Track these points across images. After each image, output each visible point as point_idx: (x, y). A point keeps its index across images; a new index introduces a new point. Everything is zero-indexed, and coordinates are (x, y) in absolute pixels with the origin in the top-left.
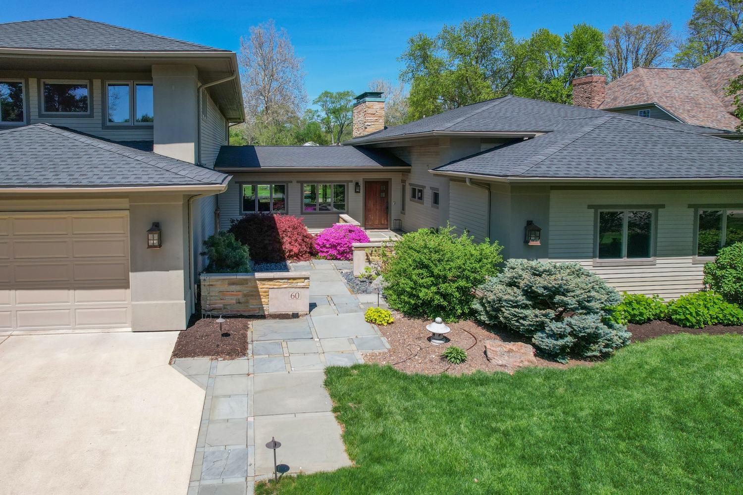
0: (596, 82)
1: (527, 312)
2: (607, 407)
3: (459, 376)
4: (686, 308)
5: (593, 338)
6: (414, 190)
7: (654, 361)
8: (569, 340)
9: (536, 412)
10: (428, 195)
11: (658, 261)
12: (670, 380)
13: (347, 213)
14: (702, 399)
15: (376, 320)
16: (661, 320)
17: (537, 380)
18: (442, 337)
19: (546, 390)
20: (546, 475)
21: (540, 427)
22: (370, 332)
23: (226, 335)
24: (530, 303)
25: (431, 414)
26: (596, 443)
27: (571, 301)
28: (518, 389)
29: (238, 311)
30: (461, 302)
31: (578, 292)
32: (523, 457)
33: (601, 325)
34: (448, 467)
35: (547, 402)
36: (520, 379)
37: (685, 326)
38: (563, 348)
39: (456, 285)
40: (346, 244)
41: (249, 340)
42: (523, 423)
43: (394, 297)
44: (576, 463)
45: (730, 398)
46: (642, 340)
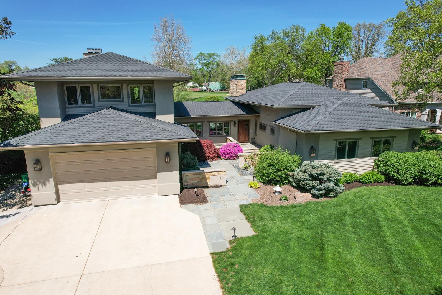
0: (345, 65)
1: (310, 182)
2: (334, 212)
3: (286, 205)
4: (365, 177)
5: (332, 190)
6: (261, 125)
7: (351, 197)
8: (323, 191)
9: (312, 215)
10: (268, 129)
11: (358, 160)
12: (354, 203)
13: (230, 136)
14: (362, 208)
15: (253, 186)
16: (356, 182)
17: (312, 205)
18: (279, 192)
19: (315, 208)
20: (314, 232)
21: (313, 219)
22: (251, 191)
23: (197, 195)
24: (311, 179)
25: (279, 218)
26: (329, 223)
27: (325, 178)
28: (306, 208)
29: (198, 185)
30: (285, 178)
31: (327, 175)
32: (308, 228)
33: (334, 186)
34: (286, 232)
35: (315, 212)
36: (306, 205)
37: (364, 184)
38: (321, 194)
39: (284, 172)
40: (234, 152)
41: (207, 197)
42: (307, 219)
43: (259, 177)
44: (323, 228)
45: (371, 207)
46: (349, 190)
